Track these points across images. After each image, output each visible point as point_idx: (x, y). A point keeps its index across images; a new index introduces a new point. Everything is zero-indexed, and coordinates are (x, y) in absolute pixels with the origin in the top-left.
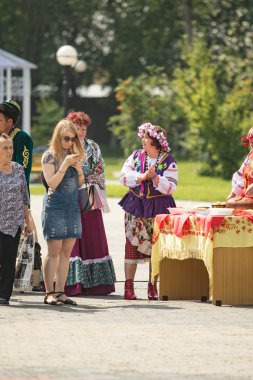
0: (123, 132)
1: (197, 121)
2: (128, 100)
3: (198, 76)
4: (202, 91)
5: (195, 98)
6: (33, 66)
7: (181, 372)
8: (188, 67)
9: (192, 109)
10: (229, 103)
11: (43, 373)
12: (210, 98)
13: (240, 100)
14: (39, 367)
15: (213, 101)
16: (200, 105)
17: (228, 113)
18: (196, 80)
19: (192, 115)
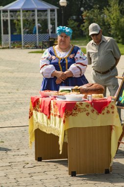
0: (86, 29)
6: (58, 8)
16: (114, 19)
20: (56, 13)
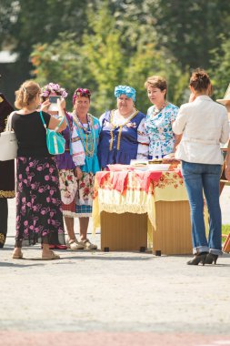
1: (106, 83)
2: (43, 65)
3: (104, 41)
4: (110, 55)
5: (103, 62)
7: (141, 321)
8: (94, 34)
9: (100, 72)
10: (134, 65)
11: (11, 325)
12: (117, 61)
13: (144, 62)
14: (6, 320)
15: (119, 64)
16: (108, 69)
17: (134, 75)
18: (103, 45)
19: (100, 77)
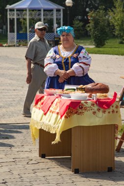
0: (90, 29)
1: (117, 25)
5: (117, 18)
6: (64, 8)
12: (122, 18)
16: (118, 20)
19: (116, 24)
20: (62, 12)
